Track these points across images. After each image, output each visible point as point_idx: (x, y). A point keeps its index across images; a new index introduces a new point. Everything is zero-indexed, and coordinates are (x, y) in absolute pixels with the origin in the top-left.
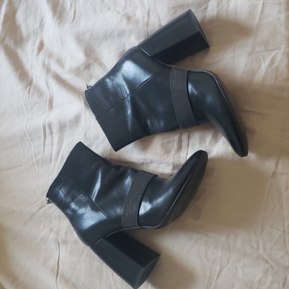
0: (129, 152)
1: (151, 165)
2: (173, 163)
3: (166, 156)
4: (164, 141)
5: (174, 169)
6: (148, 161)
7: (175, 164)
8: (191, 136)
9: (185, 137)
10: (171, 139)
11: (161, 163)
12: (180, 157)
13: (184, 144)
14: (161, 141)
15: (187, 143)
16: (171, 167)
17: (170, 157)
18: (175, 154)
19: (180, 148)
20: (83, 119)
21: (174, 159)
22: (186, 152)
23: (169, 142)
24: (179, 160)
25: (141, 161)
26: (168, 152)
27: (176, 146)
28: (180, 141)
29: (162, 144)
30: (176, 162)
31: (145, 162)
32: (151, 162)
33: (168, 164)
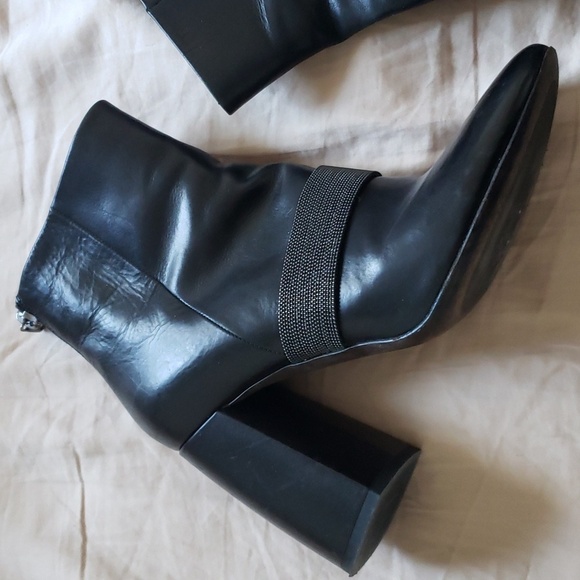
0: (273, 119)
1: (352, 152)
2: (433, 125)
3: (403, 108)
4: (392, 55)
5: (434, 148)
6: (343, 137)
7: (439, 126)
8: (481, 24)
9: (460, 31)
10: (414, 45)
11: (387, 137)
12: (453, 104)
13: (462, 57)
14: (380, 59)
15: (472, 52)
16: (425, 142)
17: (416, 110)
18: (435, 95)
19: (447, 72)
20: (106, 37)
21: (433, 110)
22: (471, 80)
23: (407, 59)
24: (451, 113)
25: (319, 143)
26: (407, 93)
27: (433, 69)
28: (446, 49)
29: (386, 69)
30: (443, 119)
31: (330, 141)
32: (354, 140)
33: (413, 133)
